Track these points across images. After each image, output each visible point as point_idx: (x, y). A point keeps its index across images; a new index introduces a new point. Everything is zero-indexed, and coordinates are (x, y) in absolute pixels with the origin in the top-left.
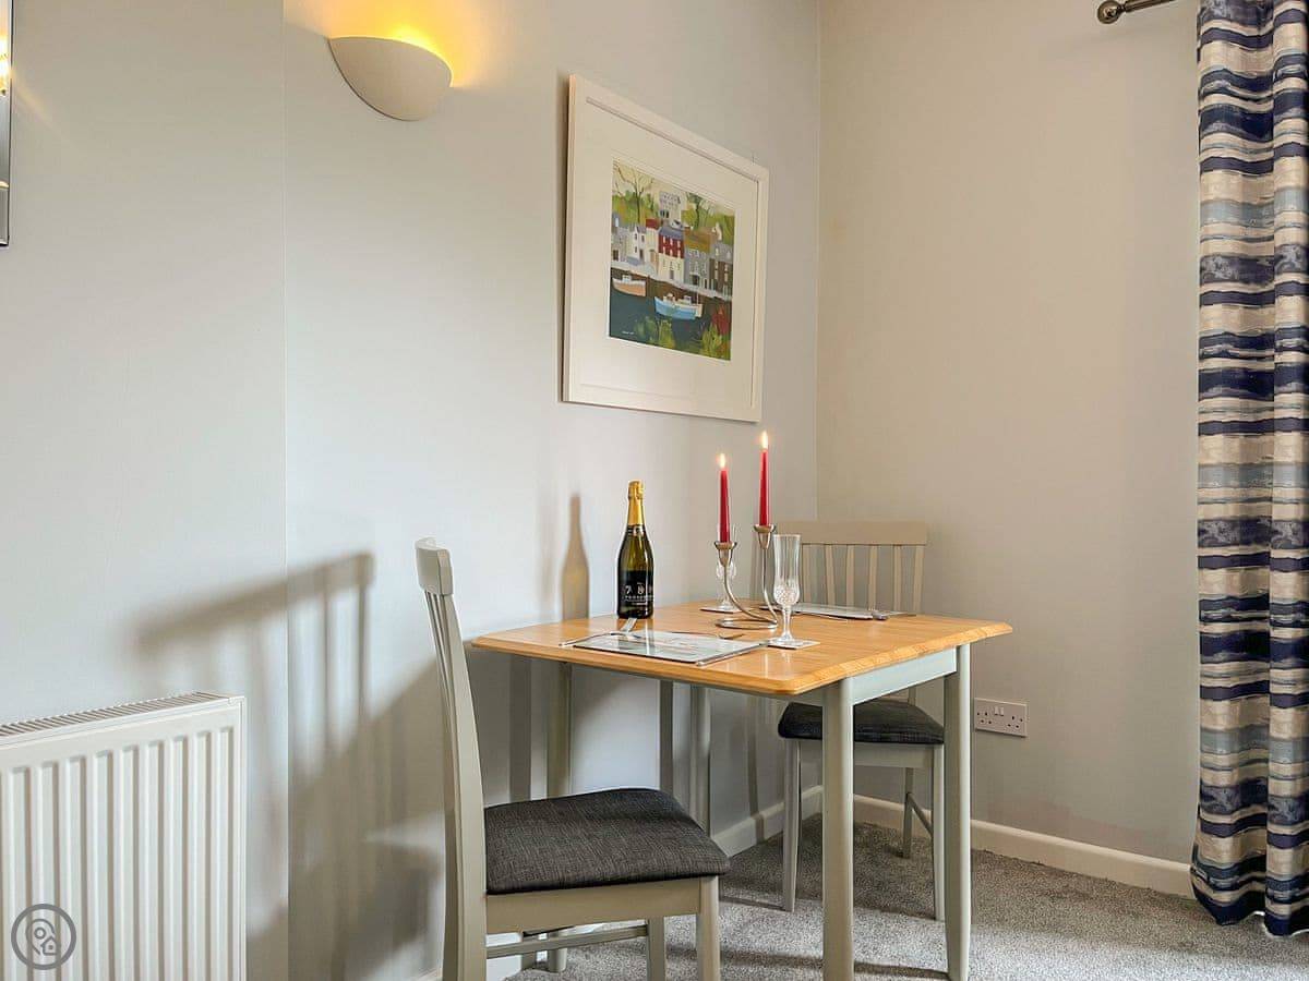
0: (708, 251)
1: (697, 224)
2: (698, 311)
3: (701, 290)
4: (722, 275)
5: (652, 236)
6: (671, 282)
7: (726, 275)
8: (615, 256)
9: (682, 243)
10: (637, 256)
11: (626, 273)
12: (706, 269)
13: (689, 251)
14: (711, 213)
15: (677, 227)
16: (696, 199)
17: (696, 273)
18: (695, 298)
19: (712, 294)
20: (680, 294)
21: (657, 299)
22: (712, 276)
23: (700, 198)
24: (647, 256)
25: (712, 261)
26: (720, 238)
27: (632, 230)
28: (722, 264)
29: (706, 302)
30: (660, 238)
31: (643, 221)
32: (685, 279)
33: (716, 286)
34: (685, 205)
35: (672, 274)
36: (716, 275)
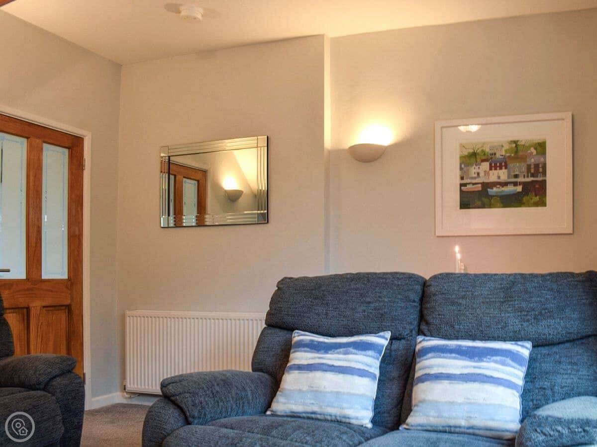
0: (525, 161)
1: (516, 152)
2: (519, 189)
3: (521, 179)
4: (540, 169)
5: (485, 166)
6: (499, 181)
8: (462, 178)
10: (476, 175)
11: (469, 184)
12: (524, 169)
13: (511, 165)
14: (527, 145)
15: (502, 157)
16: (515, 142)
17: (516, 173)
18: (515, 184)
19: (530, 179)
21: (489, 190)
22: (529, 172)
23: (518, 141)
24: (482, 174)
25: (529, 167)
26: (535, 153)
27: (472, 166)
28: (537, 165)
30: (491, 165)
31: (479, 160)
32: (509, 177)
33: (533, 175)
34: (506, 147)
35: (499, 177)
36: (532, 171)
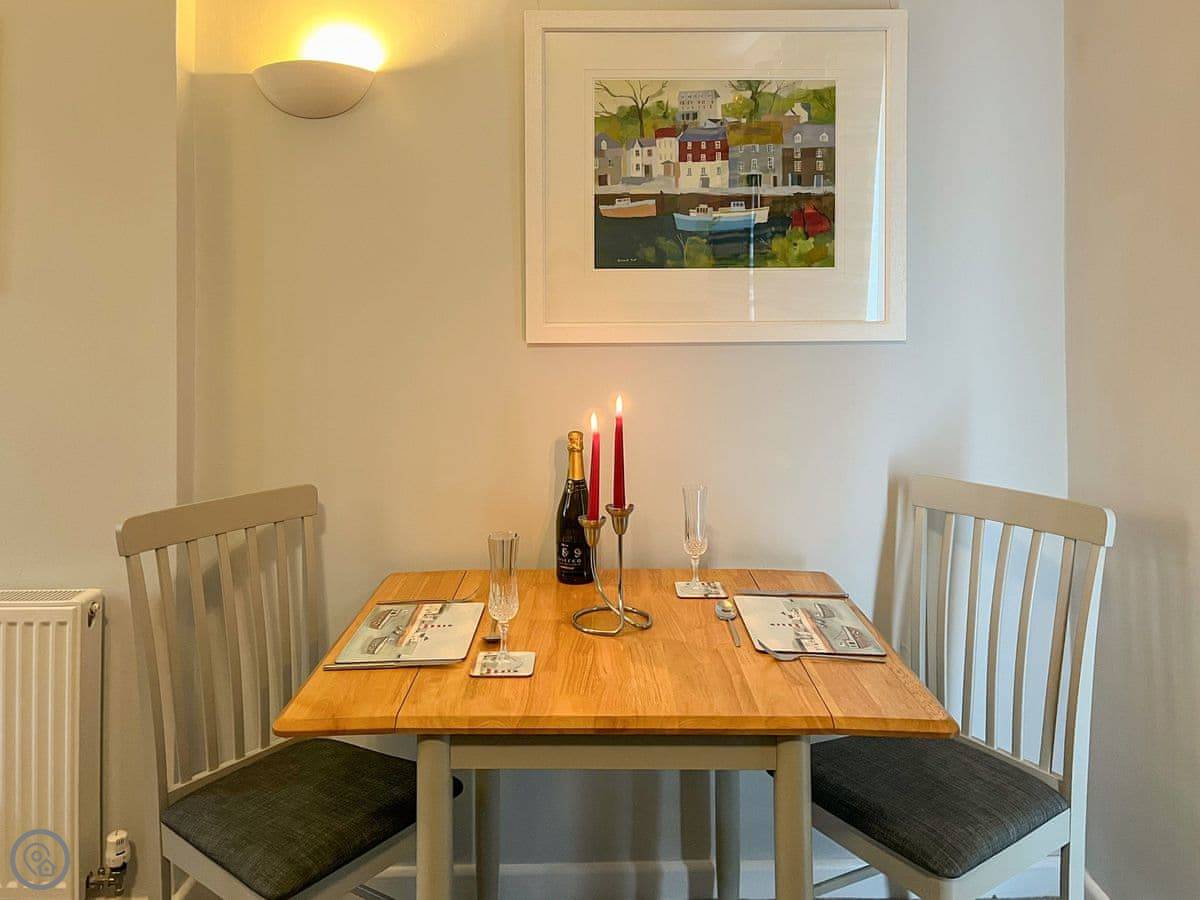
0: (777, 139)
1: (754, 112)
2: (761, 215)
3: (766, 190)
5: (668, 148)
6: (705, 191)
7: (820, 162)
8: (601, 180)
9: (725, 143)
10: (640, 174)
11: (621, 196)
12: (774, 163)
13: (740, 149)
14: (784, 94)
15: (714, 126)
16: (749, 85)
17: (753, 172)
18: (749, 202)
19: (791, 190)
20: (724, 202)
21: (677, 216)
22: (788, 169)
23: (759, 83)
24: (658, 170)
25: (788, 159)
26: (804, 119)
27: (631, 146)
28: (809, 151)
29: (775, 202)
30: (682, 145)
31: (650, 133)
32: (732, 183)
33: (798, 180)
34: (728, 97)
35: (705, 182)
36: (798, 167)
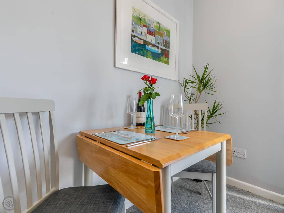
0: (162, 37)
1: (159, 29)
2: (160, 51)
3: (160, 46)
4: (167, 44)
5: (145, 30)
6: (151, 42)
7: (168, 44)
8: (133, 31)
9: (154, 33)
10: (140, 33)
11: (136, 37)
12: (162, 41)
13: (156, 36)
14: (163, 28)
15: (153, 29)
16: (159, 24)
17: (159, 42)
18: (158, 48)
19: (164, 48)
20: (154, 46)
21: (147, 46)
22: (164, 44)
24: (143, 34)
25: (164, 40)
26: (166, 35)
27: (139, 26)
28: (166, 41)
29: (162, 50)
30: (148, 30)
31: (142, 25)
32: (155, 43)
33: (165, 46)
34: (155, 24)
35: (151, 40)
